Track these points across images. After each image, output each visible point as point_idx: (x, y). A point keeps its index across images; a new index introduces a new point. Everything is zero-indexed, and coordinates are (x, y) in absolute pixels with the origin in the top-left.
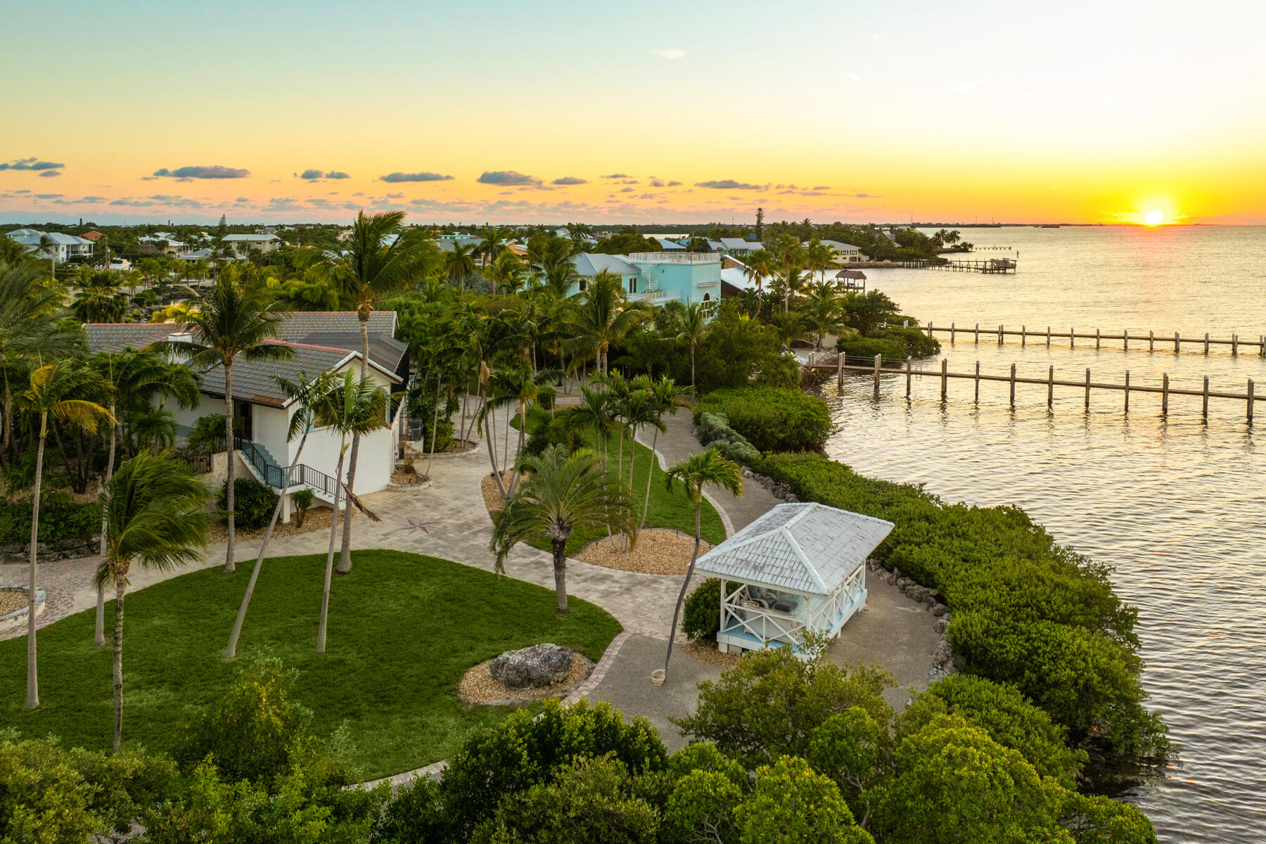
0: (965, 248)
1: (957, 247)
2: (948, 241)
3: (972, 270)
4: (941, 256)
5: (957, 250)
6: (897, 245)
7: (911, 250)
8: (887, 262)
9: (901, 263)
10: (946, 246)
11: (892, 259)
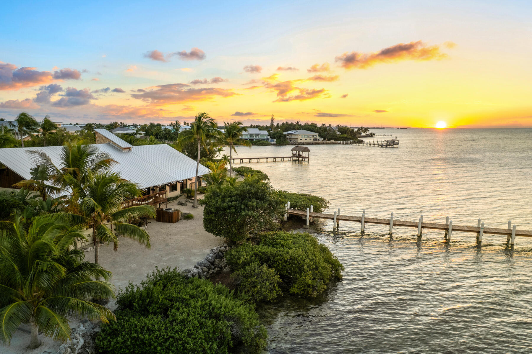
0: (372, 135)
1: (368, 135)
2: (364, 132)
3: (376, 146)
4: (360, 139)
5: (368, 136)
6: (338, 133)
7: (345, 135)
8: (333, 141)
9: (339, 142)
10: (363, 134)
11: (335, 140)
